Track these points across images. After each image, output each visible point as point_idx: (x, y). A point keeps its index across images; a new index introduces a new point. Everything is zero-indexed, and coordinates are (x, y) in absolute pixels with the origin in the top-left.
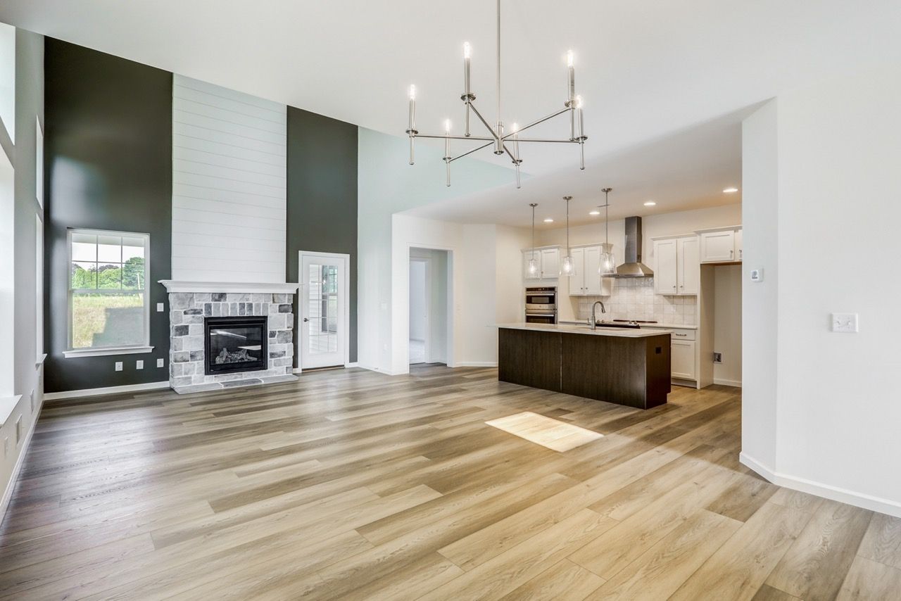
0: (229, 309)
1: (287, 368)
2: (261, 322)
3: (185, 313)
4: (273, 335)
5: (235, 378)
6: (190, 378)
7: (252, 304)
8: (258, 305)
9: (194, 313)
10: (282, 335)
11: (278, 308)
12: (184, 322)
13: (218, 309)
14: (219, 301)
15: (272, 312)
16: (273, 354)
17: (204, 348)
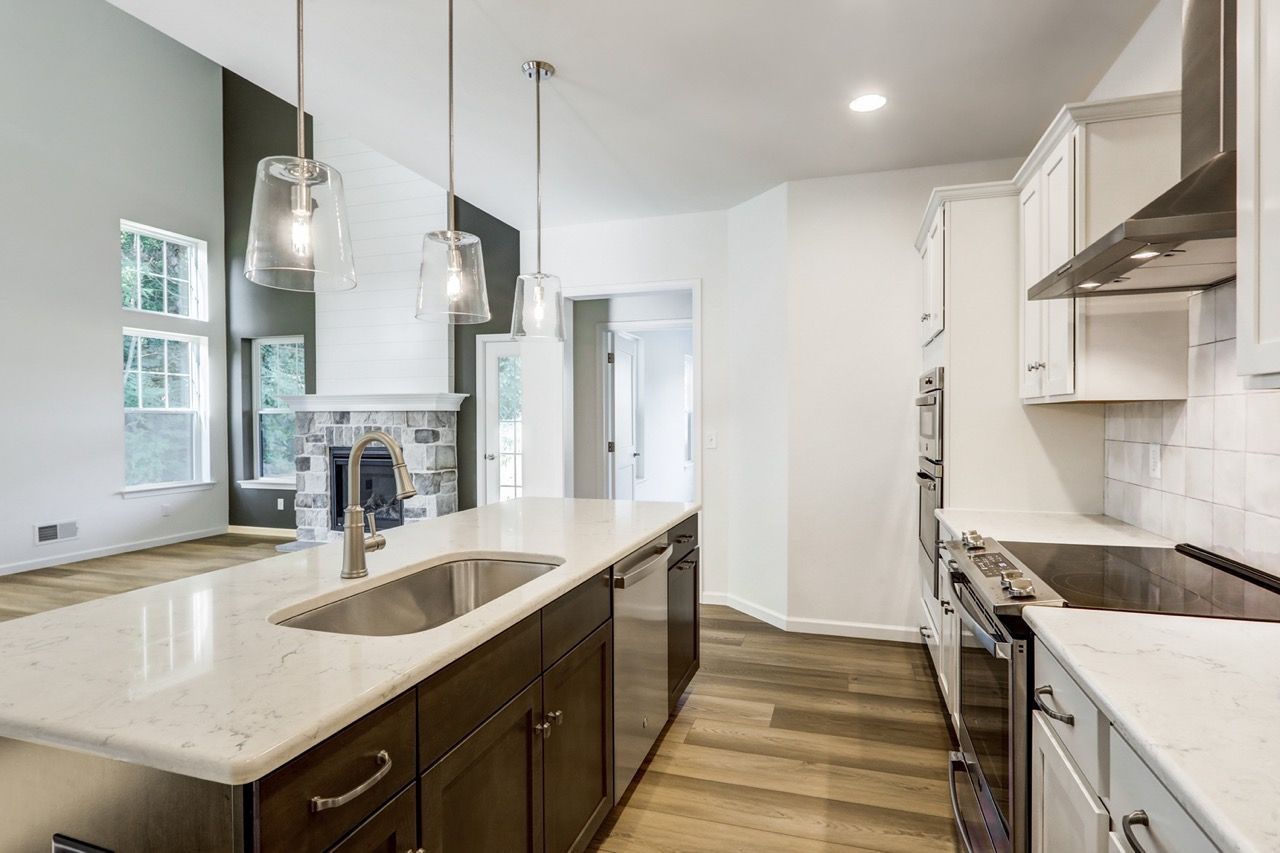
0: (353, 436)
6: (313, 530)
8: (387, 429)
9: (316, 441)
10: (420, 480)
11: (414, 436)
12: (306, 452)
13: (340, 436)
14: (342, 423)
15: (405, 442)
16: (407, 510)
17: (326, 490)
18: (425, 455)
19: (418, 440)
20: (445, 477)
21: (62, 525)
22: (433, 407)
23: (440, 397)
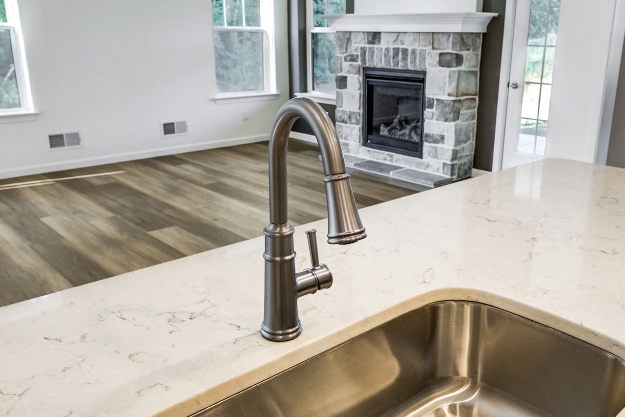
0: (383, 57)
1: (444, 164)
2: (418, 80)
3: (345, 60)
4: (431, 106)
5: (385, 159)
7: (406, 50)
8: (414, 51)
9: (352, 60)
10: (440, 106)
11: (437, 59)
12: (344, 71)
13: (372, 56)
14: (374, 43)
15: (430, 64)
16: (427, 136)
17: (359, 109)
18: (447, 80)
19: (441, 64)
20: (466, 104)
21: (177, 123)
22: (458, 28)
23: (467, 17)
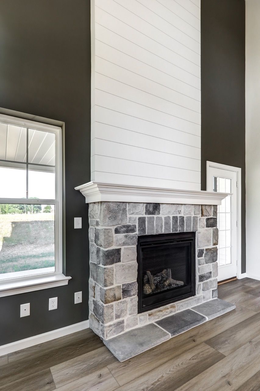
0: (163, 224)
2: (190, 240)
3: (117, 231)
4: (201, 253)
6: (123, 322)
7: (183, 217)
8: (189, 219)
9: (127, 231)
11: (205, 223)
17: (137, 278)
18: (212, 235)
19: (208, 226)
